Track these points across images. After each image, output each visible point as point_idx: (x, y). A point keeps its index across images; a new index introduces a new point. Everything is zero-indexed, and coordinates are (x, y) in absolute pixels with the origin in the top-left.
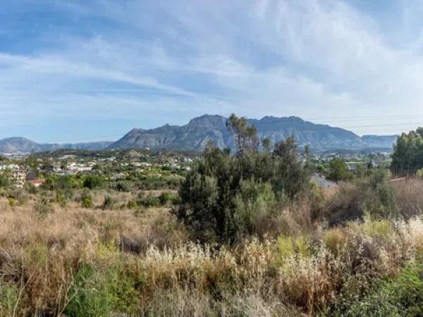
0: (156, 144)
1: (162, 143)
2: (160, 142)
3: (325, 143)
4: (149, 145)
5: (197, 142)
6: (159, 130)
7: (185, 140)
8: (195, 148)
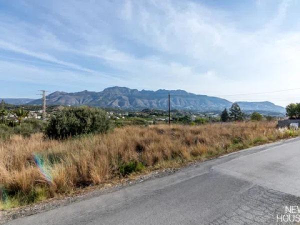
0: (76, 102)
1: (81, 102)
2: (79, 101)
3: (204, 106)
4: (70, 103)
5: (110, 103)
6: (78, 94)
7: (99, 101)
8: (108, 106)
